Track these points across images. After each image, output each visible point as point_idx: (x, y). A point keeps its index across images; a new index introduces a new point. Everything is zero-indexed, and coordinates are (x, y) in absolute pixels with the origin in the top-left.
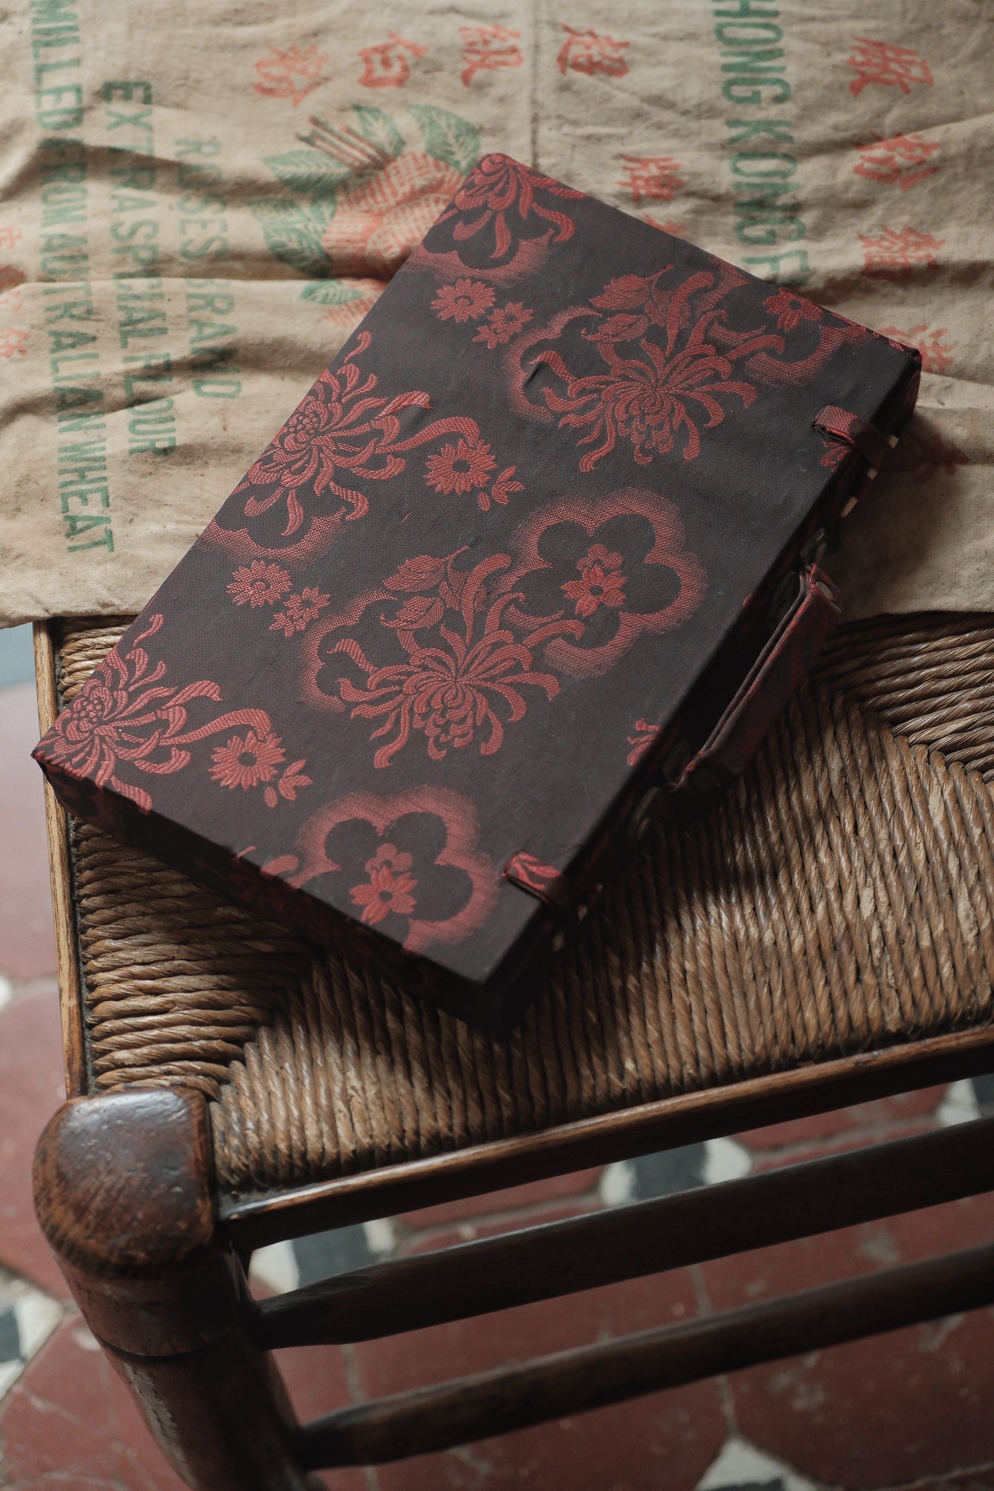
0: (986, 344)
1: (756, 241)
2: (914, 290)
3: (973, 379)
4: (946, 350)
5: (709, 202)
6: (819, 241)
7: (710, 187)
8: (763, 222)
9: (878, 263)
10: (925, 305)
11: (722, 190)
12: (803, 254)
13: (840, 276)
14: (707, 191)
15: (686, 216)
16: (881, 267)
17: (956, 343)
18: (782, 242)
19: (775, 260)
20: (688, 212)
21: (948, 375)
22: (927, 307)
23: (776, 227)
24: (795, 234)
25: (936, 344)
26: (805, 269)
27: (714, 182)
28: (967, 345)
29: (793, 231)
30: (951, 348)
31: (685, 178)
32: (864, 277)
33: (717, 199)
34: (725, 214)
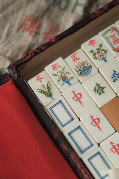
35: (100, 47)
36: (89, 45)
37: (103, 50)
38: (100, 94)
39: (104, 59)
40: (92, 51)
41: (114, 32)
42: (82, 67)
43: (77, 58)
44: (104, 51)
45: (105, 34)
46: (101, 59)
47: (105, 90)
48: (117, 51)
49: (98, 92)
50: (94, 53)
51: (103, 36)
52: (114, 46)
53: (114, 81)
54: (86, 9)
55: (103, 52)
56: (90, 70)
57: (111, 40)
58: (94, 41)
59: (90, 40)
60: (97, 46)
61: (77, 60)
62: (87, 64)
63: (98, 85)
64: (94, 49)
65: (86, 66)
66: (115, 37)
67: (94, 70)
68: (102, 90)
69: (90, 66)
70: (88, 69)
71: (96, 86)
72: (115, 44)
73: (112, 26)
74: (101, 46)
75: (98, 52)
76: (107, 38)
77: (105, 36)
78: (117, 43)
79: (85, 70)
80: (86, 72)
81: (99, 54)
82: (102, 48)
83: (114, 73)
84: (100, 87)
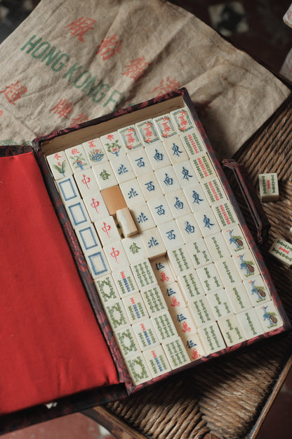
1: (100, 100)
2: (150, 75)
3: (188, 82)
4: (175, 81)
5: (81, 101)
6: (115, 85)
7: (78, 97)
8: (97, 93)
10: (156, 75)
11: (81, 95)
12: (116, 91)
13: (131, 88)
14: (78, 99)
16: (138, 76)
17: (175, 78)
18: (106, 93)
19: (110, 99)
20: (79, 109)
23: (101, 91)
25: (170, 82)
26: (121, 94)
27: (77, 95)
28: (178, 76)
29: (106, 88)
31: (70, 101)
32: (137, 83)
33: (82, 99)
34: (87, 100)
36: (107, 138)
37: (117, 145)
38: (104, 179)
39: (116, 153)
40: (108, 145)
41: (132, 132)
42: (96, 153)
43: (94, 145)
45: (123, 131)
46: (114, 152)
47: (109, 177)
48: (129, 148)
49: (103, 177)
51: (121, 133)
52: (128, 144)
53: (120, 174)
54: (117, 106)
55: (117, 147)
56: (102, 157)
57: (127, 138)
58: (112, 136)
59: (110, 134)
60: (113, 141)
61: (93, 147)
62: (100, 153)
63: (105, 171)
64: (110, 143)
66: (131, 136)
67: (104, 159)
68: (107, 177)
69: (103, 155)
70: (100, 156)
71: (103, 172)
72: (129, 142)
73: (131, 126)
74: (117, 141)
76: (124, 135)
78: (131, 142)
80: (97, 158)
81: (113, 148)
82: (117, 143)
83: (121, 167)
84: (106, 174)
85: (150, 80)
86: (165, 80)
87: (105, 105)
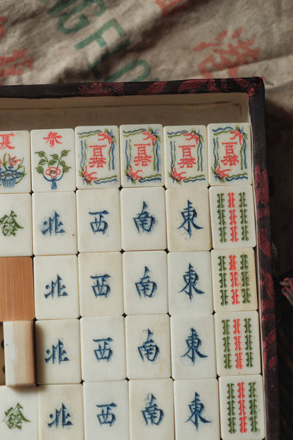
0: (274, 25)
1: (76, 29)
2: (202, 9)
4: (250, 44)
5: (30, 21)
6: (117, 5)
7: (25, 10)
8: (73, 12)
9: (170, 6)
10: (214, 15)
11: (34, 7)
12: (114, 22)
13: (150, 26)
14: (24, 14)
15: (22, 40)
16: (173, 6)
17: (254, 36)
18: (93, 19)
19: (97, 36)
20: (21, 37)
21: (261, 60)
22: (217, 16)
23: (83, 11)
24: (99, 9)
25: (240, 42)
26: (123, 34)
27: (25, 5)
28: (263, 34)
29: (96, 8)
30: (253, 41)
31: (6, 14)
32: (166, 19)
33: (34, 15)
35: (62, 155)
36: (45, 138)
37: (63, 164)
38: (5, 232)
39: (53, 180)
40: (42, 154)
41: (106, 142)
42: (8, 165)
43: (10, 145)
44: (64, 166)
45: (86, 135)
46: (49, 178)
47: (18, 232)
48: (85, 179)
49: (5, 226)
50: (44, 158)
51: (81, 136)
52: (88, 167)
53: (44, 232)
55: (61, 168)
56: (17, 180)
57: (90, 153)
58: (59, 137)
59: (54, 131)
60: (57, 149)
61: (7, 148)
62: (19, 167)
63: (13, 215)
64: (50, 151)
65: (15, 168)
66: (101, 152)
67: (23, 185)
68: (14, 230)
69: (22, 174)
70: (15, 176)
71: (9, 214)
72: (91, 165)
73: (109, 128)
74: (65, 153)
75: (52, 163)
76: (85, 144)
77: (83, 139)
78: (96, 165)
79: (8, 175)
80: (8, 178)
81: (51, 166)
82: (64, 159)
83: (52, 218)
84: (14, 221)
85: (198, 21)
86: (230, 32)
87: (81, 45)
